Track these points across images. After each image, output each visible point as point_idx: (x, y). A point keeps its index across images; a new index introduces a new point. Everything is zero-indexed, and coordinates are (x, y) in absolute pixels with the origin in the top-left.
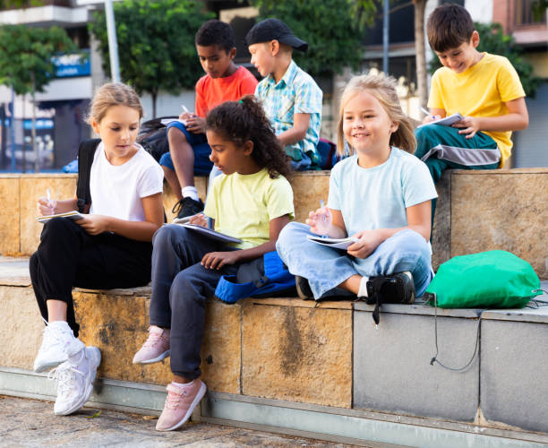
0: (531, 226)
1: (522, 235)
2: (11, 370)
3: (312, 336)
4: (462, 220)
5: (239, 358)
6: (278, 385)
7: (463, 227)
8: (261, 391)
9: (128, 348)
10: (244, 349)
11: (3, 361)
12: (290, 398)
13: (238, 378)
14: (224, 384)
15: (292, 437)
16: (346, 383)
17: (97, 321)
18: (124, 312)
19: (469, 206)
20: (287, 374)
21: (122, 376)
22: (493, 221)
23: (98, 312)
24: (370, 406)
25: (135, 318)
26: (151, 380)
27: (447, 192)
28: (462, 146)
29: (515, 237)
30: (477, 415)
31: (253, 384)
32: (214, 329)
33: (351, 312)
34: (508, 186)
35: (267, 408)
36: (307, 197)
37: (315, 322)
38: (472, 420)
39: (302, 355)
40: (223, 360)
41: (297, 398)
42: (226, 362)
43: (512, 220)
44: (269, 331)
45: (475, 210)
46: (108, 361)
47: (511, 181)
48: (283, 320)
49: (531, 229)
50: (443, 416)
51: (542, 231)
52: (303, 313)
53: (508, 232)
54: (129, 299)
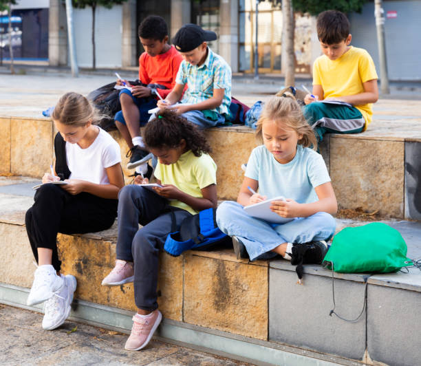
0: (389, 179)
1: (383, 185)
2: (9, 287)
3: (237, 284)
4: (338, 171)
5: (182, 295)
6: (211, 318)
7: (339, 176)
8: (198, 321)
9: (97, 279)
10: (185, 288)
11: (3, 279)
12: (220, 329)
13: (181, 310)
14: (170, 313)
15: (222, 358)
16: (264, 321)
17: (74, 256)
18: (94, 252)
19: (343, 161)
20: (218, 310)
21: (92, 299)
22: (360, 174)
23: (74, 249)
24: (282, 340)
25: (102, 256)
26: (114, 304)
27: (327, 150)
28: (338, 118)
29: (377, 186)
30: (365, 355)
31: (192, 315)
32: (163, 271)
33: (267, 268)
34: (372, 149)
35: (203, 334)
36: (223, 146)
37: (239, 273)
38: (361, 359)
39: (230, 297)
40: (170, 294)
41: (225, 329)
42: (172, 296)
43: (376, 174)
44: (204, 276)
45: (348, 165)
46: (82, 287)
47: (374, 145)
48: (215, 269)
49: (389, 182)
50: (338, 353)
51: (398, 184)
52: (230, 266)
53: (373, 182)
54: (98, 242)
